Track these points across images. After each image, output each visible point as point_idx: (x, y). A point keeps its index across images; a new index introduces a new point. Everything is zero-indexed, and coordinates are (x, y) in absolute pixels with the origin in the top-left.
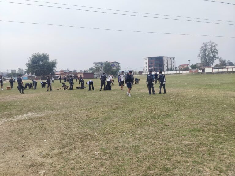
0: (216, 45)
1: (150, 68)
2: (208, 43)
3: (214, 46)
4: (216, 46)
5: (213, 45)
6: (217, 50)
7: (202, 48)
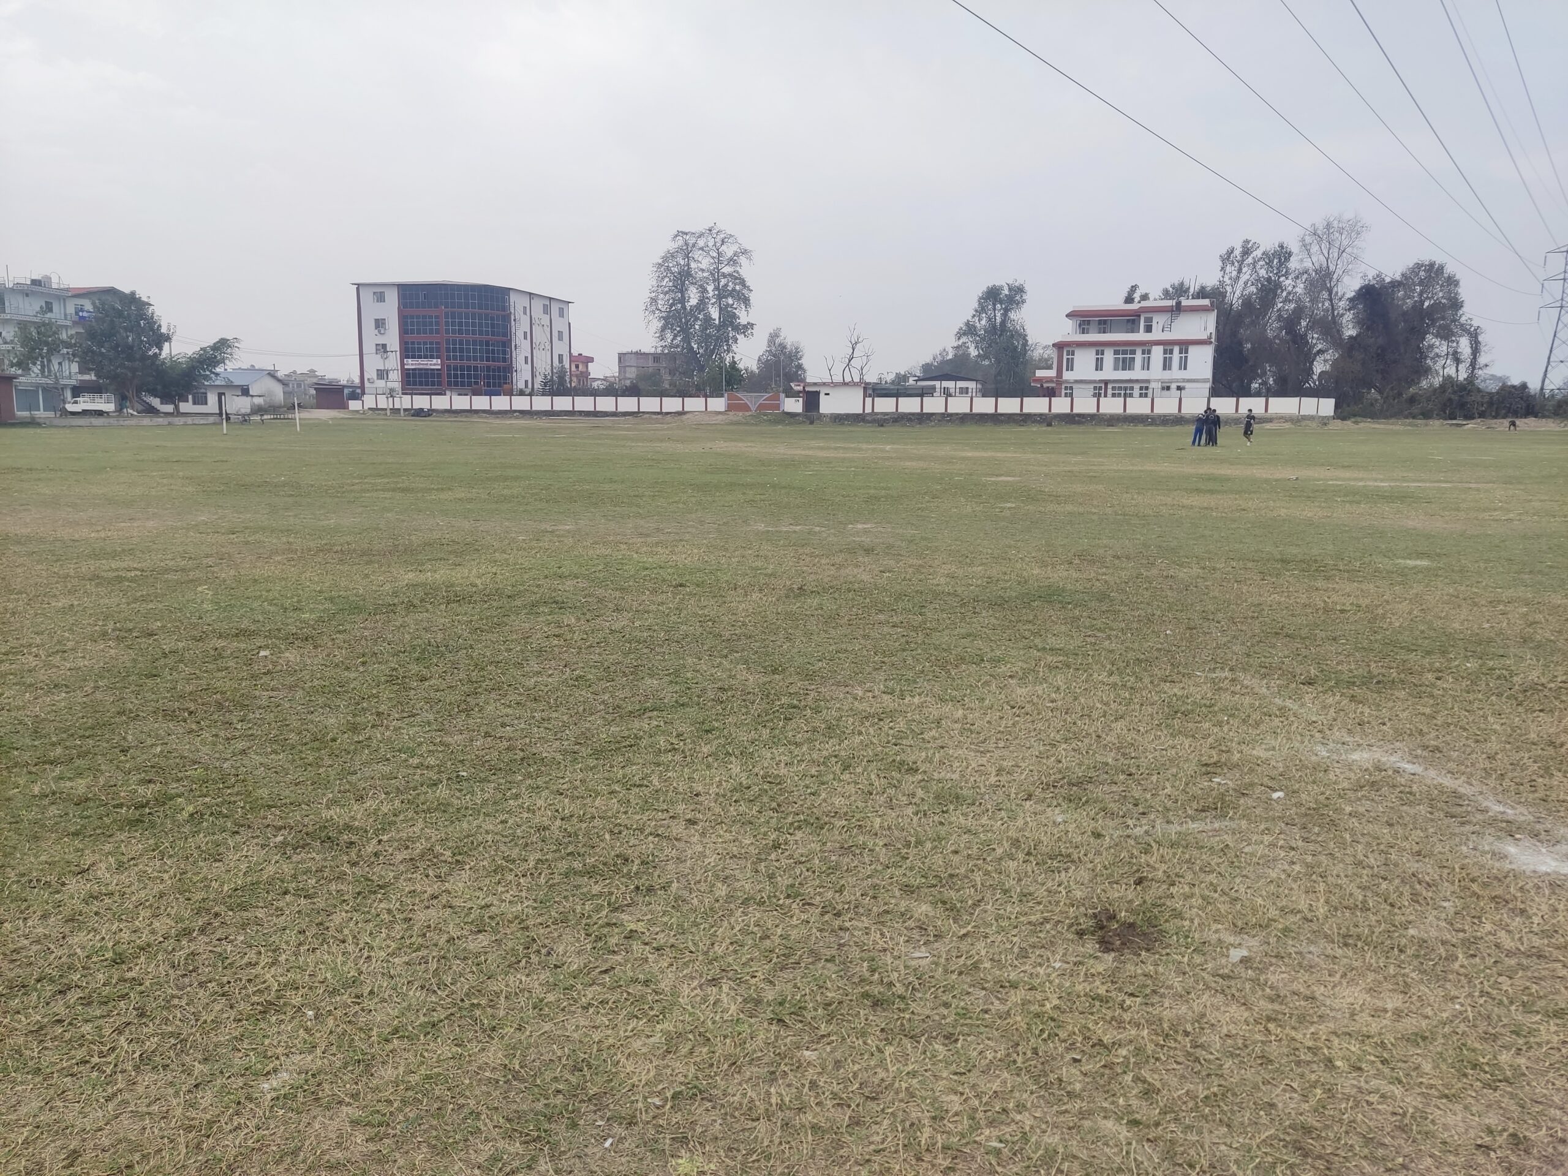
0: (744, 252)
1: (411, 364)
2: (701, 235)
3: (732, 261)
4: (742, 259)
5: (728, 251)
6: (743, 283)
7: (665, 259)
